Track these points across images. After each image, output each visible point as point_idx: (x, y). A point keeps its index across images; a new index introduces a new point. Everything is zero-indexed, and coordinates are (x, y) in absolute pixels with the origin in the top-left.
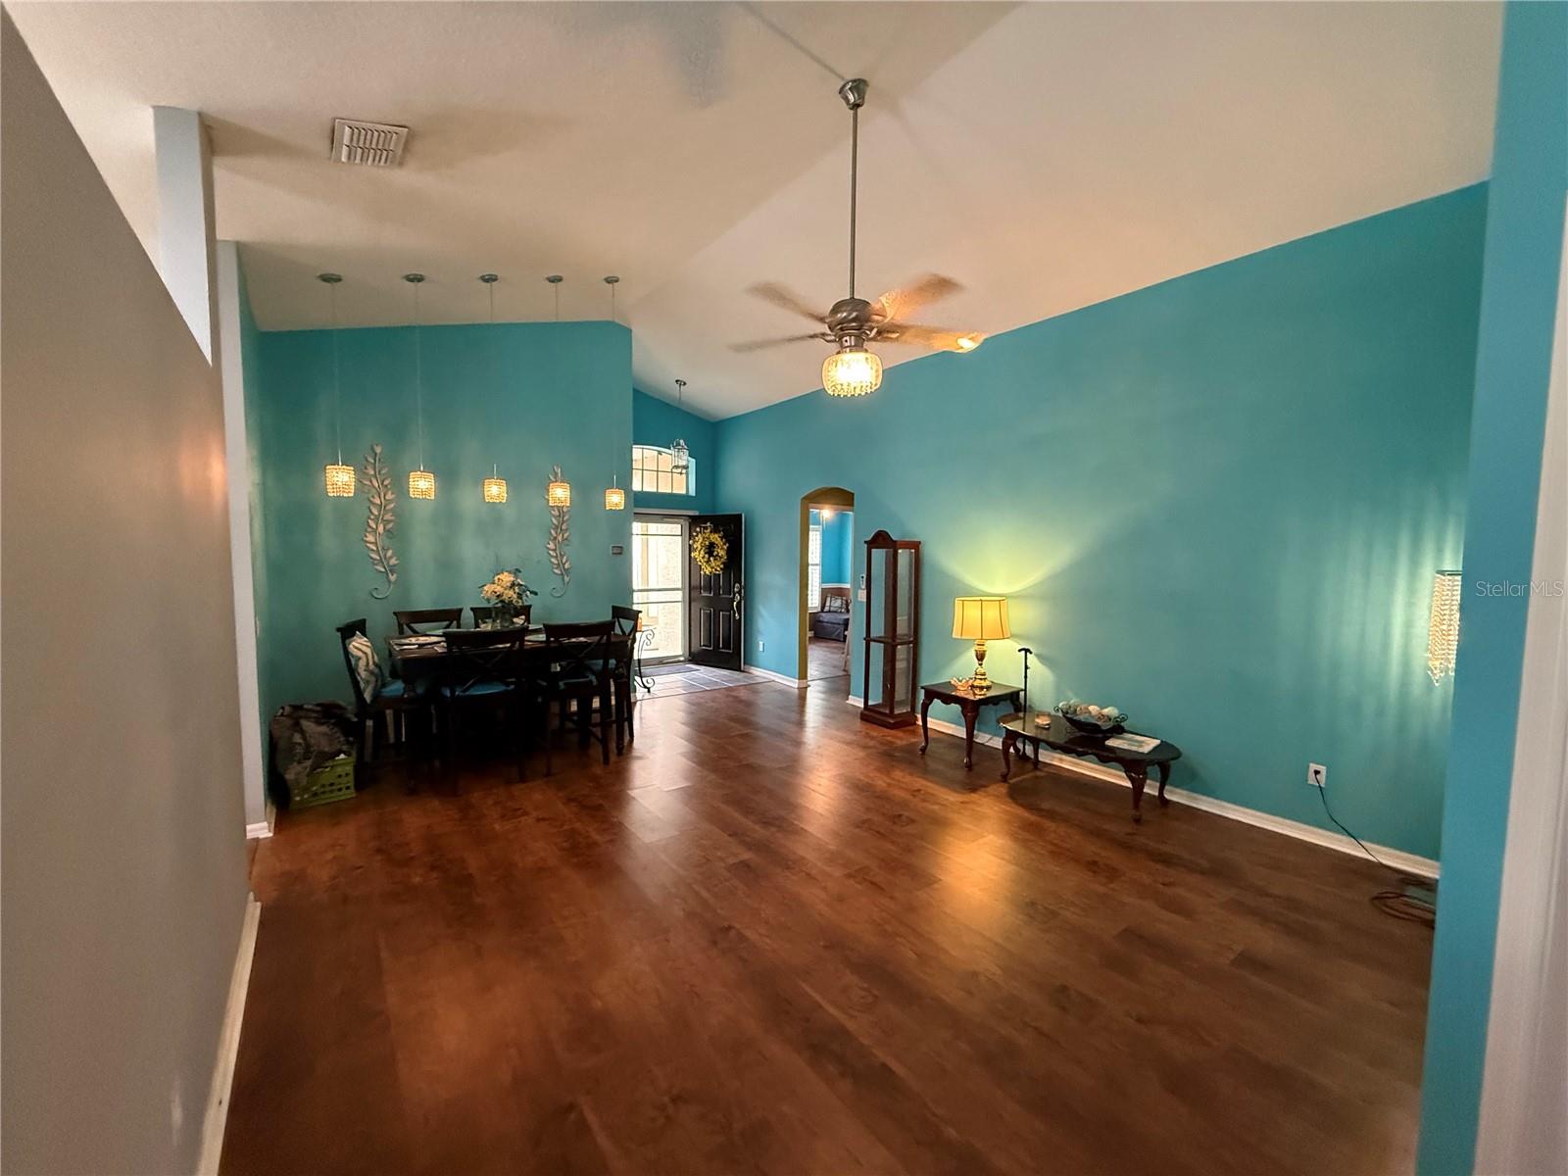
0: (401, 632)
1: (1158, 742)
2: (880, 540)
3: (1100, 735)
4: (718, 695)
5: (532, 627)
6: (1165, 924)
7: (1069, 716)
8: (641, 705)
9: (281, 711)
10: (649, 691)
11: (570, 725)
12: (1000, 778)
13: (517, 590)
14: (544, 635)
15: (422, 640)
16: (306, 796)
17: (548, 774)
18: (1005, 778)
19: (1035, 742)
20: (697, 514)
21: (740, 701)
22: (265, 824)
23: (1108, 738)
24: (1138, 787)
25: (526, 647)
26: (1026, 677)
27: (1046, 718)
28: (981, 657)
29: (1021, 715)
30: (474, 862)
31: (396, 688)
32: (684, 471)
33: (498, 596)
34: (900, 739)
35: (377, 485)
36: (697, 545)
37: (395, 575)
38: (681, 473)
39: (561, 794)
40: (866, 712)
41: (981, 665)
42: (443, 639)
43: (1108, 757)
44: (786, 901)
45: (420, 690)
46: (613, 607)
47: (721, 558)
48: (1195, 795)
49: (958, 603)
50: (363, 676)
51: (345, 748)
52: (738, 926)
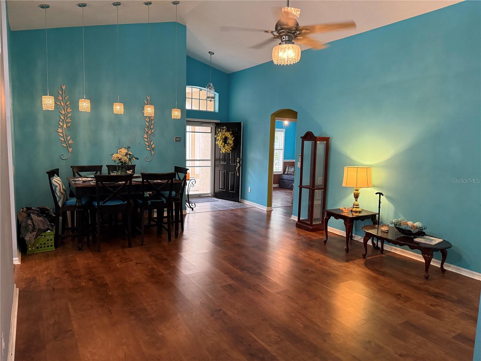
0: (74, 176)
1: (441, 240)
2: (309, 136)
3: (412, 236)
4: (227, 213)
5: (135, 175)
6: (427, 320)
7: (397, 226)
8: (188, 217)
9: (22, 210)
10: (193, 210)
11: (152, 223)
12: (362, 257)
13: (129, 157)
14: (141, 179)
15: (84, 179)
16: (34, 248)
17: (142, 245)
18: (364, 256)
19: (383, 240)
20: (219, 122)
21: (237, 216)
22: (18, 258)
23: (415, 238)
24: (428, 261)
25: (132, 184)
26: (379, 207)
27: (387, 227)
28: (356, 196)
29: (376, 226)
30: (108, 279)
31: (73, 201)
32: (213, 100)
33: (119, 159)
34: (316, 236)
35: (63, 105)
36: (219, 138)
37: (71, 149)
38: (211, 101)
39: (147, 253)
40: (299, 223)
41: (357, 200)
42: (95, 179)
43: (414, 247)
44: (247, 301)
45: (83, 202)
46: (175, 167)
47: (230, 144)
48: (460, 268)
49: (346, 168)
50: (58, 195)
51: (50, 227)
52: (224, 309)
